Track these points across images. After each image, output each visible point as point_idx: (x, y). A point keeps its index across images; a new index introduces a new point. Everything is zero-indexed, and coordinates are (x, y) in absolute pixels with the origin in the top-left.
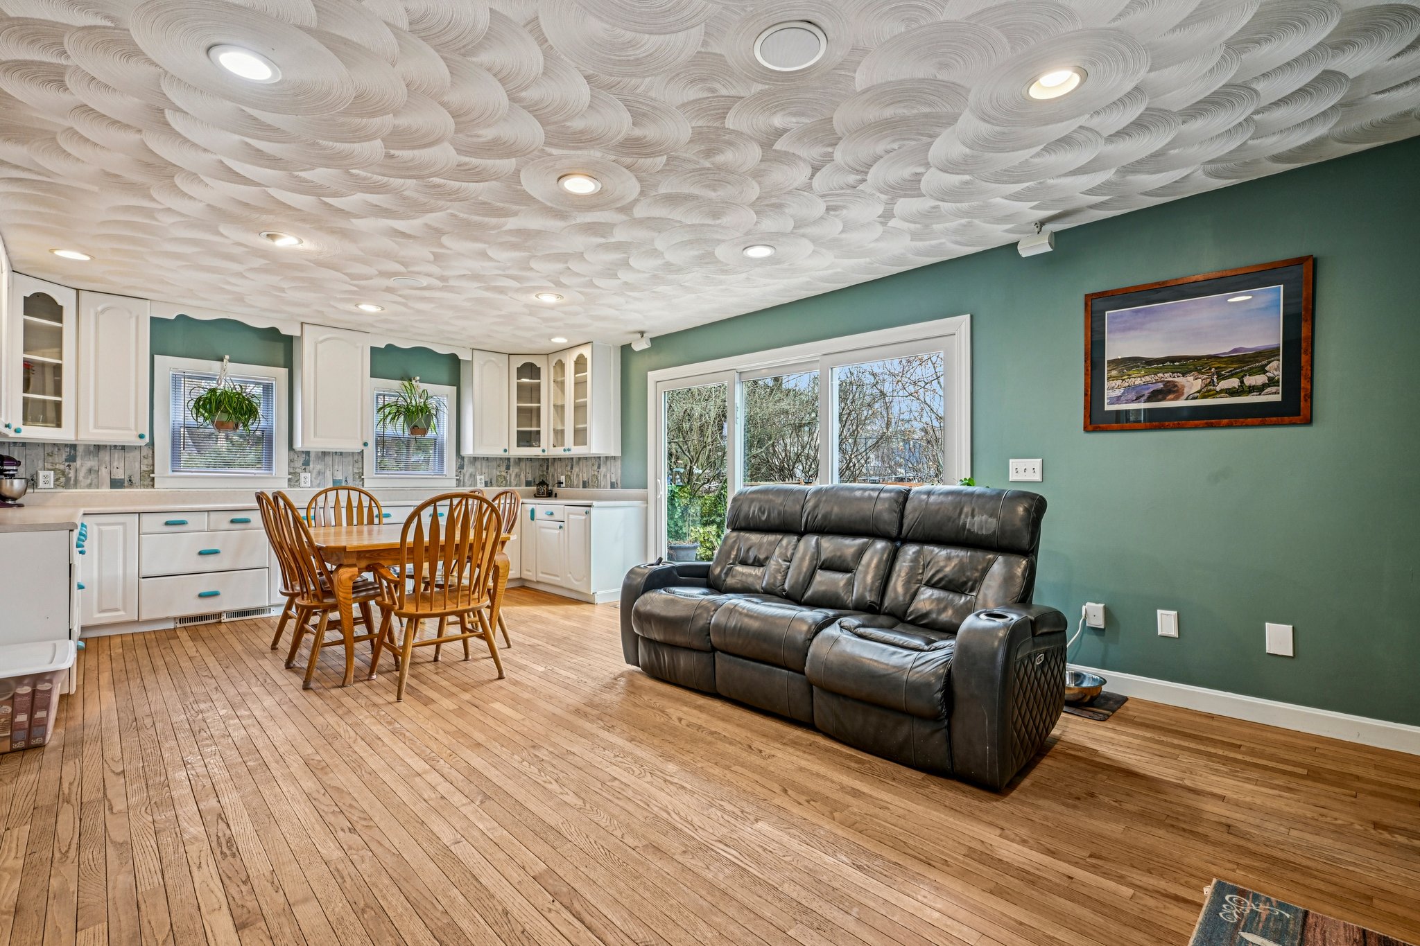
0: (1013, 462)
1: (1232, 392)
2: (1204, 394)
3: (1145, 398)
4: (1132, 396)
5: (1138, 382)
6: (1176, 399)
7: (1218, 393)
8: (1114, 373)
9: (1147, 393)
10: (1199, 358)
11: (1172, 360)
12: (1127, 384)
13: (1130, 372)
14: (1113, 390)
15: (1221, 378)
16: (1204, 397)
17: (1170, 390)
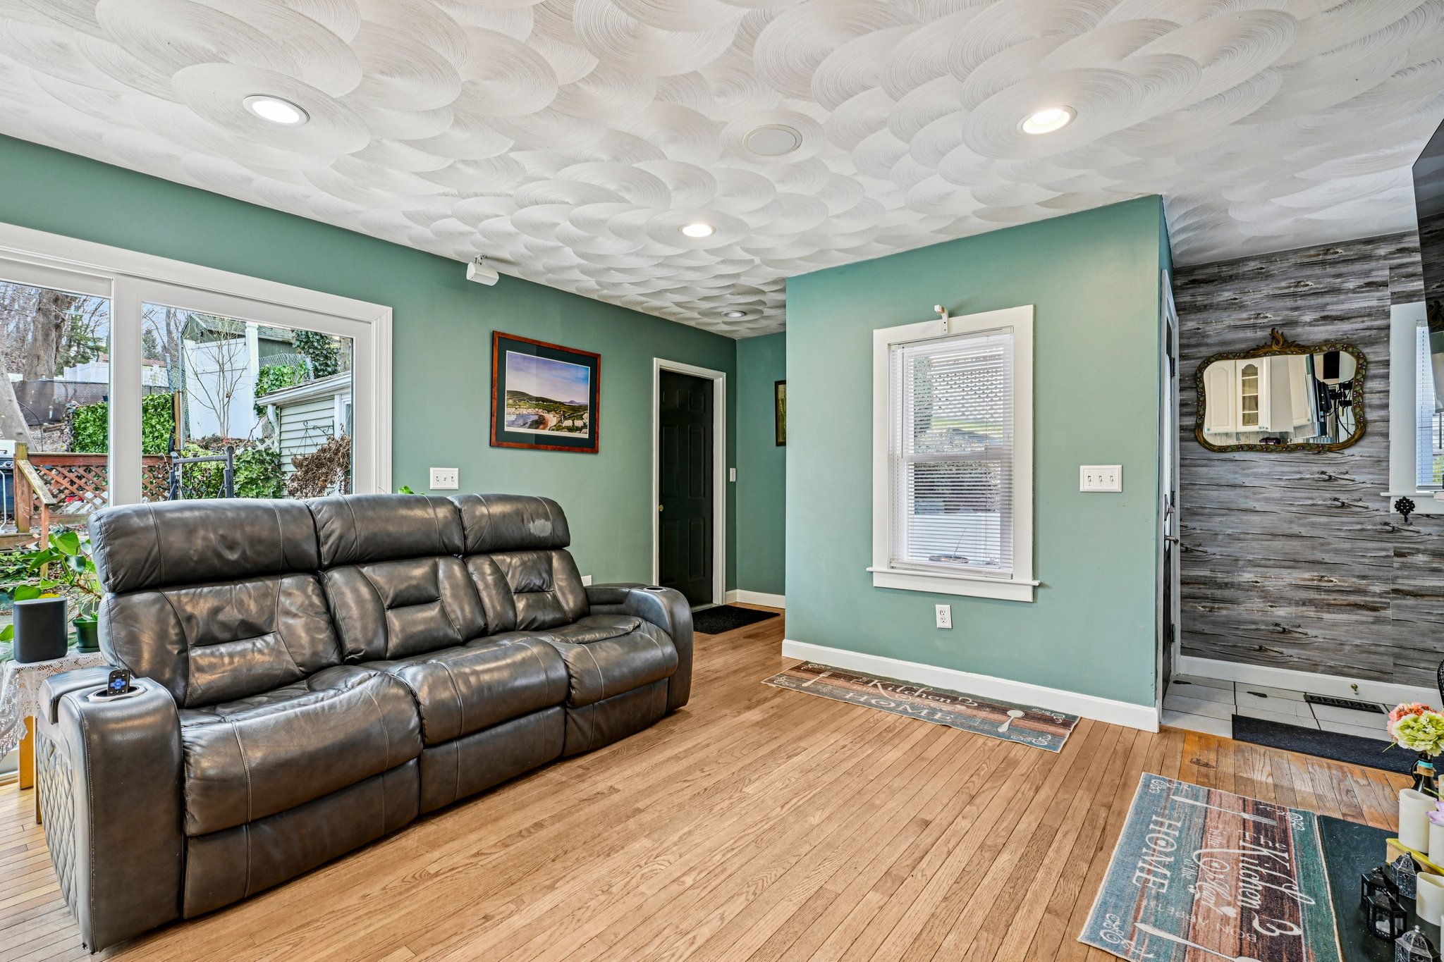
0: (433, 471)
1: (570, 429)
2: (558, 428)
3: (528, 425)
4: (521, 422)
5: (525, 412)
6: (544, 428)
7: (563, 428)
8: (511, 402)
9: (529, 421)
10: (556, 402)
11: (544, 400)
12: (518, 412)
13: (520, 404)
14: (510, 415)
15: (566, 418)
16: (557, 430)
17: (540, 422)
